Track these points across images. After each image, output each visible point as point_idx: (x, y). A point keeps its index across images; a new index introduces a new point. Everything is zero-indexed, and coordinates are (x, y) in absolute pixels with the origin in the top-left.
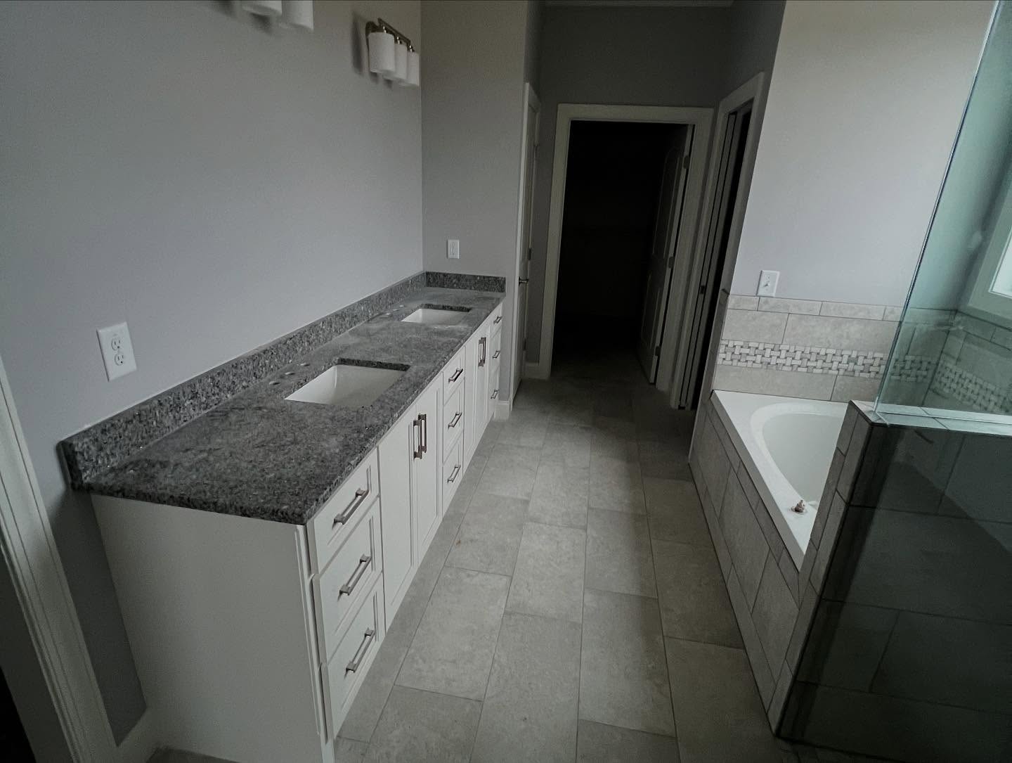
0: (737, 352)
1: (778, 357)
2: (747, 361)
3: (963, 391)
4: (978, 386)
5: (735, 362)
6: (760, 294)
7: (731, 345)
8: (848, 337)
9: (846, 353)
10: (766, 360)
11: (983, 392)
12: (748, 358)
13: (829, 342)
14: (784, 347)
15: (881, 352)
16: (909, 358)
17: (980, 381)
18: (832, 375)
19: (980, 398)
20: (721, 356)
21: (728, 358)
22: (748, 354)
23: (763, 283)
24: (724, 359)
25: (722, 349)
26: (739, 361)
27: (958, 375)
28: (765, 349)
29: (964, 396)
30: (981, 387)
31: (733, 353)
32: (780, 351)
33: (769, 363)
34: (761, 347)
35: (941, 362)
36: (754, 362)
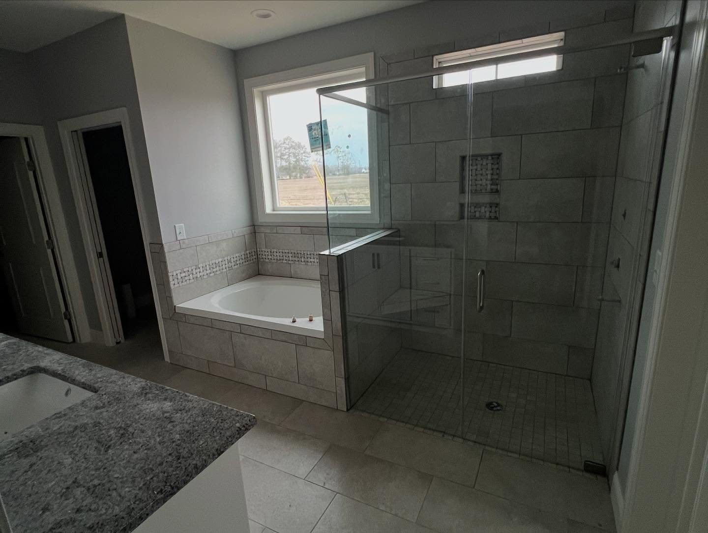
0: (179, 278)
1: (200, 272)
2: (186, 281)
3: (276, 258)
4: (281, 253)
5: (181, 284)
6: (179, 239)
7: (175, 274)
8: (224, 250)
9: (226, 258)
10: (195, 276)
11: (284, 255)
12: (186, 278)
13: (217, 255)
14: (200, 266)
15: (238, 253)
16: (247, 252)
17: (280, 251)
18: (225, 272)
19: (284, 257)
20: (172, 283)
21: (176, 283)
22: (185, 276)
23: (178, 233)
24: (174, 284)
25: (171, 279)
26: (182, 282)
27: (269, 252)
28: (192, 270)
29: (277, 259)
30: (282, 253)
31: (178, 279)
32: (199, 268)
33: (197, 277)
34: (190, 270)
35: (258, 249)
36: (190, 279)
